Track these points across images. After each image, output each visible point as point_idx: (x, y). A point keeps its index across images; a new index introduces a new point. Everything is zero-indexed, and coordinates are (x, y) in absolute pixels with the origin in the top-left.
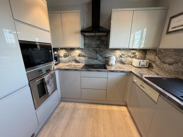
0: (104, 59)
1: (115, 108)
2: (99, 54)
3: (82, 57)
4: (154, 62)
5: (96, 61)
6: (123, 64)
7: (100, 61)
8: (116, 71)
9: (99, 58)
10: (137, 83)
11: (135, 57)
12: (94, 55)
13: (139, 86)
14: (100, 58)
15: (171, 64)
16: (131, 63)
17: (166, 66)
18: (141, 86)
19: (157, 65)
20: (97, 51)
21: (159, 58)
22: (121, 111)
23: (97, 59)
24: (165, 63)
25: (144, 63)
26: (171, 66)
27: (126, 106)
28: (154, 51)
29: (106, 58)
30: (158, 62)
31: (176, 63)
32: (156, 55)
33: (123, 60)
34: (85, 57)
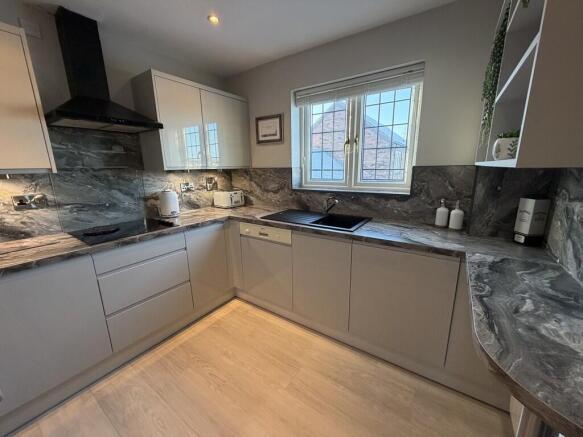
0: (141, 202)
1: (218, 315)
2: (120, 190)
3: (40, 211)
4: (251, 192)
5: (112, 215)
6: (195, 208)
7: (127, 211)
8: (203, 225)
9: (120, 201)
10: (252, 235)
11: (215, 187)
12: (98, 194)
13: (258, 236)
14: (127, 202)
15: (276, 192)
16: (210, 204)
17: (270, 195)
18: (261, 234)
19: (257, 197)
20: (108, 180)
21: (258, 185)
22: (234, 311)
23: (113, 207)
24: (268, 191)
25: (238, 196)
26: (277, 195)
27: (235, 297)
28: (245, 172)
29: (146, 199)
30: (258, 191)
31: (282, 188)
32: (251, 180)
33: (193, 196)
34: (58, 205)
